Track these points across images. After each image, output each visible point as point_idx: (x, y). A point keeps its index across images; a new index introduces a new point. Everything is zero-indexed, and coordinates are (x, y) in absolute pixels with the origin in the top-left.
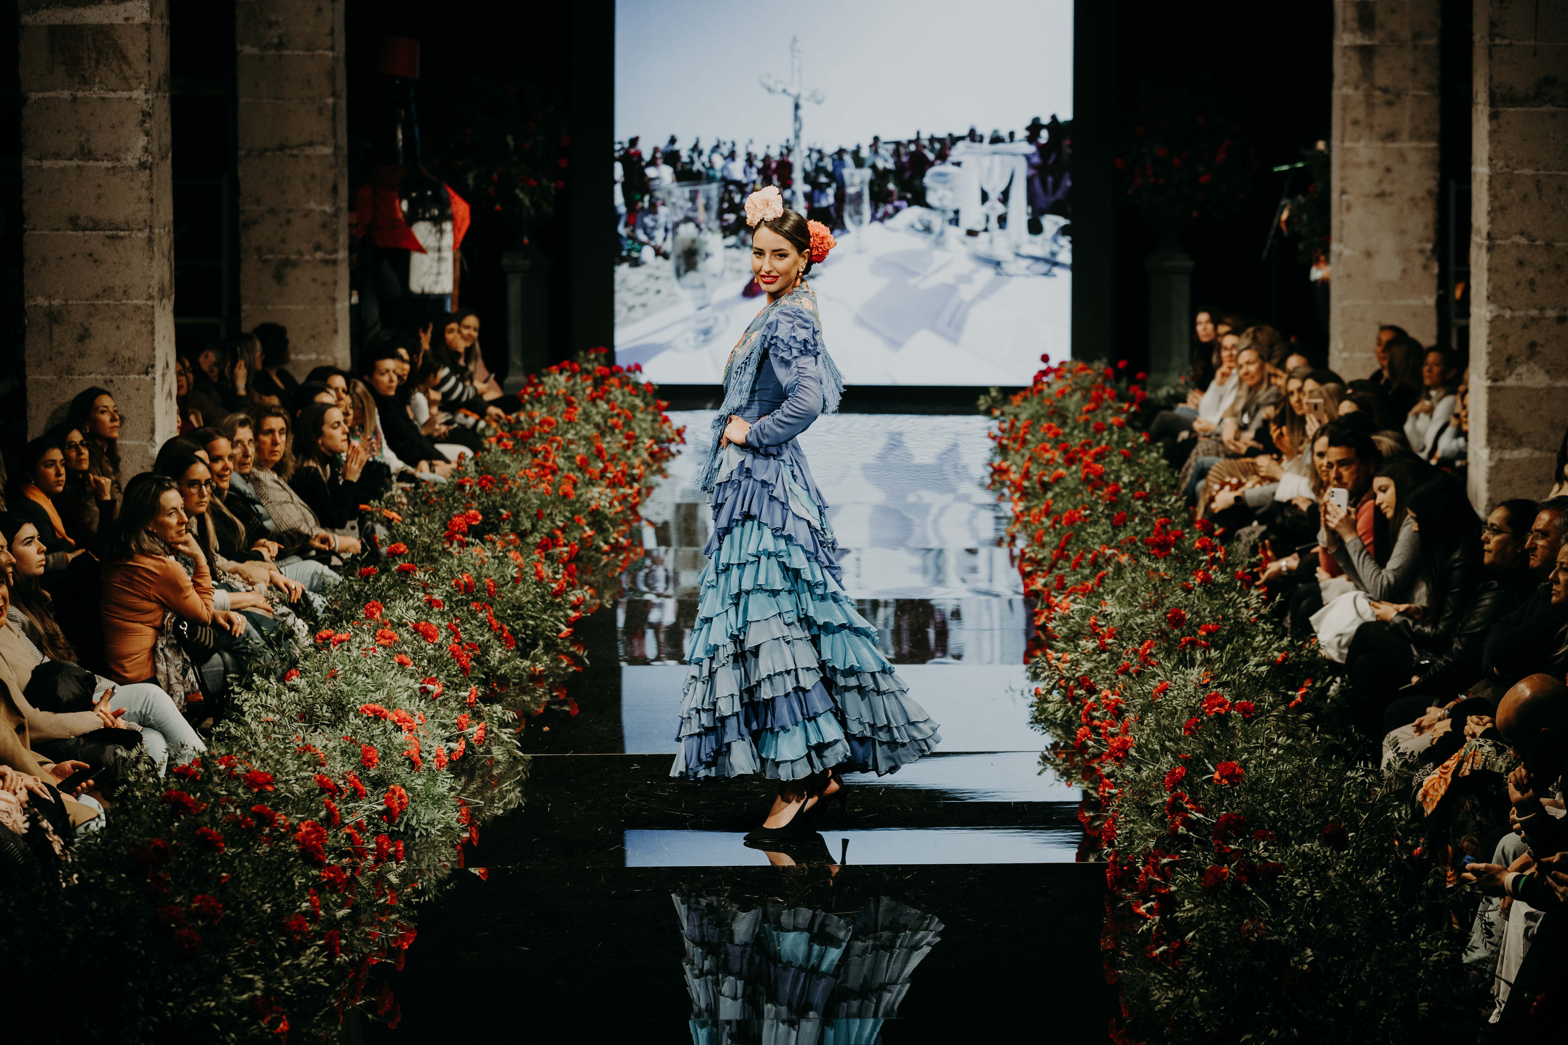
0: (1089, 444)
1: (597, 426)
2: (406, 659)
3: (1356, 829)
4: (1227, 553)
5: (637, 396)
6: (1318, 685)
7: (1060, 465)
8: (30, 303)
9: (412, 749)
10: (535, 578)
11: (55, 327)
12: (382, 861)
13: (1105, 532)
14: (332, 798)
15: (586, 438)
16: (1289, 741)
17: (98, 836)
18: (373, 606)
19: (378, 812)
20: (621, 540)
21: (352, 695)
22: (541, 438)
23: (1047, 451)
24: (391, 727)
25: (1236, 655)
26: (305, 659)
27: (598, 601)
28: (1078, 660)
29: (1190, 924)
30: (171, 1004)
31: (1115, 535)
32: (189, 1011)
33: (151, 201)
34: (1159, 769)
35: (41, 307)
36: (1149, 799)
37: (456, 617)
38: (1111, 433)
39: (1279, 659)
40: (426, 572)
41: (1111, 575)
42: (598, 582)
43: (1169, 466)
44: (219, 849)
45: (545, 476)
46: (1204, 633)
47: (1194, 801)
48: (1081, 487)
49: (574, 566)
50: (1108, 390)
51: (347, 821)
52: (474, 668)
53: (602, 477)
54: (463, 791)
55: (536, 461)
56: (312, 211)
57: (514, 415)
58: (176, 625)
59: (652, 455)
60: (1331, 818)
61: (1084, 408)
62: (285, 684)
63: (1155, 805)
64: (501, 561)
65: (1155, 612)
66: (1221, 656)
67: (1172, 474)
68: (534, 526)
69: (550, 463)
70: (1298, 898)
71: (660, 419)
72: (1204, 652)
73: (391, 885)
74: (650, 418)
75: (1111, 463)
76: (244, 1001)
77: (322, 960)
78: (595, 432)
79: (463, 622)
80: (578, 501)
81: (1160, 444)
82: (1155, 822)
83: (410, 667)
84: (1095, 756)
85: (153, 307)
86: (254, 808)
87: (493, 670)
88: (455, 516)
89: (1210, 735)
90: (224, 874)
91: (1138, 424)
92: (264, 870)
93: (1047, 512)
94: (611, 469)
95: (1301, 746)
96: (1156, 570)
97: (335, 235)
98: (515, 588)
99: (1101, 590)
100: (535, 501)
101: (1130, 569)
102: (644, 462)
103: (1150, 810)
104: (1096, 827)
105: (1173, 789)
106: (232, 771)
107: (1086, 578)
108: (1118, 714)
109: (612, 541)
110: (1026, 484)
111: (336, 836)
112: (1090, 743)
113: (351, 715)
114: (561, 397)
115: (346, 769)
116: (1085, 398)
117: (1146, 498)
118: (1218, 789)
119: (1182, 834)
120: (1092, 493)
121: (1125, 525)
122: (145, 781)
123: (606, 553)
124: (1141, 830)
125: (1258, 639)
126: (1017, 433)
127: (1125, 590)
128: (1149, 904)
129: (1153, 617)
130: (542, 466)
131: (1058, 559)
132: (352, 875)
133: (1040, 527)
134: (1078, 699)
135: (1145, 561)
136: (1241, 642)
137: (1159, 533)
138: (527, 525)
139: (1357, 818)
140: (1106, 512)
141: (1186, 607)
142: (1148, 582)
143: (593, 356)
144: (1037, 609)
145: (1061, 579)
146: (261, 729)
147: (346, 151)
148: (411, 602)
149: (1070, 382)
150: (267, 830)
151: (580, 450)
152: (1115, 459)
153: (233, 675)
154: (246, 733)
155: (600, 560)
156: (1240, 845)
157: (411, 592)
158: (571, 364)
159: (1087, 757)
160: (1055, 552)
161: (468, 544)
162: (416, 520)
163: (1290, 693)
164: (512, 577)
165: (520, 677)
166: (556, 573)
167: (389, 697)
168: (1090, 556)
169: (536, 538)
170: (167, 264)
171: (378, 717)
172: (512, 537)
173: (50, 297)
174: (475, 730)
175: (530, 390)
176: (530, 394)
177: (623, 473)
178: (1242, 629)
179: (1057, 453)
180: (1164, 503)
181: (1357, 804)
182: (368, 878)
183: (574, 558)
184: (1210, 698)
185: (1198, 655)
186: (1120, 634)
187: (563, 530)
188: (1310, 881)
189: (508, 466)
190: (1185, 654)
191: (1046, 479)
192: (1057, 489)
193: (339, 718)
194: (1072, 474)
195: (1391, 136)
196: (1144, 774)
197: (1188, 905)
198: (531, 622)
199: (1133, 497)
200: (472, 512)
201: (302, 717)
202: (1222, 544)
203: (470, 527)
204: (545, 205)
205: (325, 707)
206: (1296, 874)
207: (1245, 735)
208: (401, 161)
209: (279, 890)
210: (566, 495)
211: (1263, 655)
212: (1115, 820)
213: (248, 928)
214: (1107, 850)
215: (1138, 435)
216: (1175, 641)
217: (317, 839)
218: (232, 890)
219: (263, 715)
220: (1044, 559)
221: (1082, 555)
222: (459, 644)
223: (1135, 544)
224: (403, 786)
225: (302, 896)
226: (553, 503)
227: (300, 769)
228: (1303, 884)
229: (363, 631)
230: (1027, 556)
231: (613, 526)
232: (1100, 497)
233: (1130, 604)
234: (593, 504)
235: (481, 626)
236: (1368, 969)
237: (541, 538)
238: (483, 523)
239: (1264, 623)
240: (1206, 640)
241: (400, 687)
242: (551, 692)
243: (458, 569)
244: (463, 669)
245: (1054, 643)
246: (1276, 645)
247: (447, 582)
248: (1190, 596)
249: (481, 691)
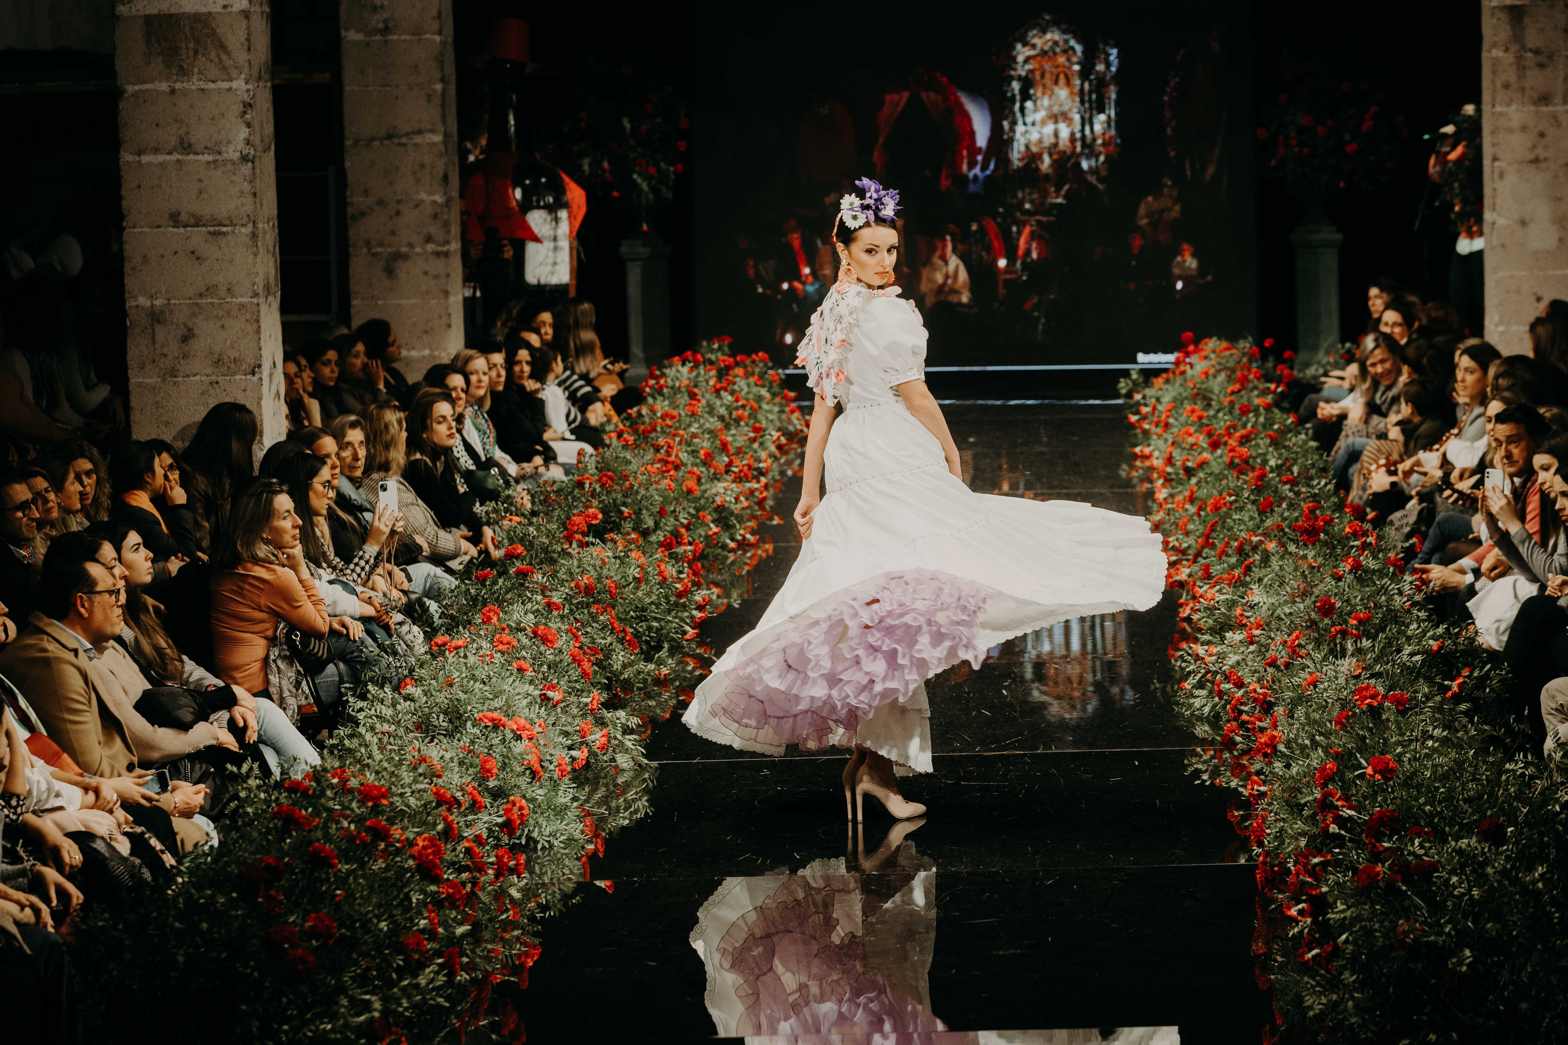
0: (1234, 427)
1: (721, 418)
2: (525, 665)
3: (1515, 824)
4: (1379, 538)
5: (763, 386)
6: (1476, 674)
7: (1204, 449)
8: (130, 303)
9: (532, 758)
10: (658, 579)
11: (158, 328)
12: (503, 875)
13: (1252, 518)
14: (449, 810)
15: (710, 432)
16: (1445, 733)
17: (208, 855)
18: (490, 611)
19: (497, 824)
20: (748, 536)
21: (469, 704)
22: (663, 432)
23: (1191, 435)
24: (509, 735)
25: (1390, 644)
26: (421, 667)
27: (725, 601)
28: (1224, 652)
29: (1343, 926)
30: (286, 1027)
31: (1262, 521)
32: (305, 1034)
33: (255, 194)
34: (1309, 765)
35: (143, 308)
36: (1299, 796)
37: (576, 620)
38: (1257, 415)
39: (1435, 648)
40: (544, 574)
41: (1257, 563)
42: (724, 580)
43: (1317, 449)
44: (333, 866)
45: (668, 471)
46: (1355, 622)
47: (1346, 798)
48: (1226, 472)
49: (699, 565)
50: (1254, 370)
51: (465, 834)
52: (595, 672)
53: (727, 472)
54: (587, 801)
55: (659, 456)
56: (422, 201)
57: (635, 409)
58: (288, 636)
59: (780, 447)
60: (1489, 813)
61: (1229, 390)
62: (400, 694)
63: (1306, 803)
64: (622, 560)
65: (1303, 601)
66: (1373, 646)
67: (1322, 455)
68: (657, 524)
69: (673, 458)
70: (1454, 897)
71: (787, 409)
72: (1356, 642)
73: (512, 900)
74: (777, 409)
75: (1257, 446)
76: (362, 1023)
77: (442, 979)
78: (719, 425)
79: (583, 626)
80: (702, 496)
81: (1308, 425)
82: (1306, 821)
83: (529, 673)
84: (1244, 753)
85: (258, 304)
86: (368, 823)
87: (617, 674)
88: (574, 515)
89: (1362, 729)
90: (339, 892)
91: (1286, 405)
92: (380, 886)
93: (1192, 499)
94: (737, 462)
95: (1457, 738)
96: (1305, 557)
97: (447, 225)
98: (637, 588)
99: (1248, 579)
100: (657, 498)
101: (1277, 556)
102: (771, 455)
103: (1301, 807)
104: (1247, 827)
105: (1324, 786)
106: (345, 784)
107: (1233, 567)
108: (1267, 707)
109: (739, 538)
110: (1169, 469)
111: (454, 850)
112: (1238, 739)
113: (469, 724)
114: (683, 389)
115: (464, 780)
116: (1229, 379)
117: (1293, 482)
118: (1372, 785)
119: (1334, 834)
120: (1238, 478)
121: (1272, 511)
122: (255, 796)
123: (732, 550)
124: (1292, 828)
125: (1412, 627)
126: (1159, 417)
127: (1272, 579)
128: (1300, 906)
129: (1302, 606)
130: (666, 462)
131: (1203, 548)
132: (472, 890)
133: (1184, 514)
134: (1225, 694)
135: (1292, 548)
136: (1395, 631)
137: (1308, 519)
138: (650, 523)
139: (1515, 811)
140: (1252, 497)
141: (1336, 595)
142: (1296, 570)
143: (716, 346)
144: (1182, 601)
145: (1206, 568)
146: (376, 740)
147: (456, 138)
148: (529, 605)
149: (1213, 362)
150: (382, 845)
151: (704, 444)
152: (1261, 442)
153: (347, 685)
154: (360, 745)
155: (727, 558)
156: (1394, 843)
157: (529, 595)
158: (694, 355)
159: (1236, 753)
160: (1200, 540)
161: (587, 544)
162: (535, 520)
163: (1446, 683)
164: (634, 578)
165: (645, 681)
166: (680, 572)
167: (508, 704)
168: (1236, 544)
169: (659, 536)
170: (272, 260)
171: (497, 726)
172: (633, 536)
173: (152, 297)
174: (597, 737)
175: (652, 382)
176: (650, 387)
177: (750, 467)
178: (1393, 617)
179: (1201, 437)
180: (1313, 487)
181: (1516, 798)
182: (489, 893)
183: (699, 556)
184: (1361, 689)
185: (1349, 645)
186: (1268, 625)
187: (687, 527)
188: (1467, 879)
189: (629, 462)
190: (1336, 645)
191: (1190, 464)
192: (1201, 475)
193: (457, 727)
194: (1217, 459)
195: (1544, 99)
196: (1294, 770)
197: (1340, 906)
198: (655, 624)
199: (1280, 482)
200: (591, 510)
201: (418, 727)
202: (1374, 529)
203: (590, 526)
204: (664, 190)
205: (442, 716)
206: (1452, 872)
207: (1400, 728)
208: (514, 148)
209: (396, 907)
210: (690, 491)
211: (1418, 644)
212: (1264, 819)
213: (364, 948)
214: (1257, 850)
215: (1285, 416)
216: (1325, 630)
217: (433, 853)
218: (346, 908)
219: (378, 726)
220: (1189, 547)
221: (1228, 543)
222: (580, 648)
223: (1282, 530)
224: (524, 797)
225: (419, 913)
226: (677, 499)
227: (415, 781)
228: (1461, 882)
229: (480, 636)
230: (1171, 545)
231: (739, 522)
232: (1245, 482)
233: (1278, 594)
234: (718, 500)
235: (603, 629)
236: (1529, 969)
237: (665, 536)
238: (604, 521)
239: (1419, 610)
240: (1357, 629)
241: (519, 694)
242: (678, 696)
243: (578, 570)
244: (585, 674)
245: (1199, 636)
246: (1431, 633)
247: (567, 584)
248: (1340, 584)
249: (604, 697)
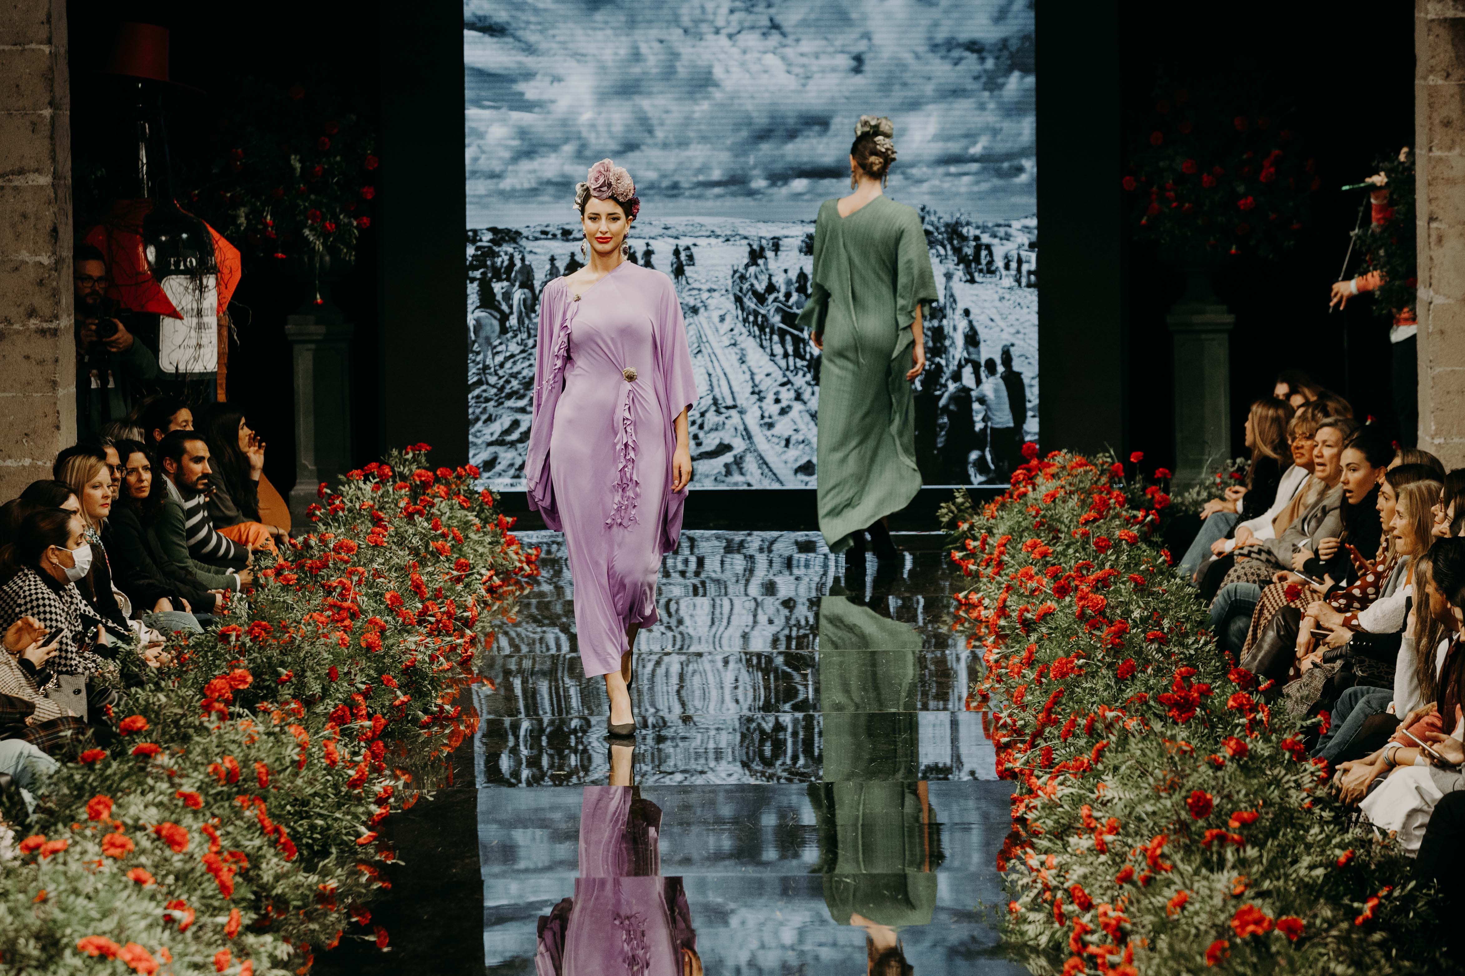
0: (1088, 567)
1: (414, 551)
2: (144, 874)
4: (1272, 714)
5: (471, 509)
6: (1396, 894)
7: (1047, 596)
10: (325, 762)
13: (1106, 688)
15: (399, 569)
18: (99, 803)
20: (445, 706)
21: (69, 926)
22: (337, 569)
23: (1031, 577)
24: (120, 968)
25: (1283, 853)
26: (6, 876)
27: (416, 792)
28: (1067, 863)
31: (1120, 691)
37: (214, 816)
38: (1118, 553)
39: (1342, 859)
40: (172, 755)
41: (1113, 745)
42: (415, 764)
45: (341, 620)
46: (1237, 824)
48: (1076, 626)
49: (380, 745)
50: (1116, 493)
52: (239, 885)
53: (421, 622)
55: (330, 600)
56: (23, 262)
59: (489, 589)
61: (1083, 519)
64: (277, 738)
65: (1171, 796)
66: (1261, 856)
68: (325, 690)
69: (348, 603)
71: (503, 540)
72: (1237, 850)
74: (488, 539)
75: (1118, 592)
78: (411, 560)
79: (223, 823)
80: (387, 654)
83: (149, 886)
87: (267, 888)
88: (216, 677)
89: (1242, 964)
93: (1030, 662)
94: (434, 610)
96: (1173, 738)
97: (55, 294)
98: (296, 775)
99: (1100, 767)
100: (326, 655)
101: (1139, 738)
102: (480, 600)
107: (1081, 751)
108: (1121, 936)
109: (435, 709)
110: (1002, 622)
113: (68, 953)
114: (364, 513)
116: (1083, 504)
117: (1163, 640)
120: (1090, 634)
121: (1134, 677)
123: (426, 725)
125: (1313, 831)
126: (990, 554)
127: (1131, 767)
129: (1168, 803)
130: (339, 609)
131: (1044, 725)
133: (1020, 681)
134: (1070, 918)
135: (1158, 726)
136: (1290, 836)
137: (1181, 688)
138: (316, 688)
140: (1107, 659)
141: (1213, 788)
142: (1162, 755)
143: (410, 456)
144: (1015, 794)
145: (1048, 753)
147: (69, 180)
148: (151, 796)
149: (1063, 482)
151: (391, 585)
152: (1122, 587)
155: (420, 734)
157: (151, 782)
158: (380, 467)
160: (1040, 716)
161: (232, 716)
162: (163, 684)
163: (1356, 905)
164: (293, 762)
166: (355, 754)
167: (121, 928)
168: (1086, 721)
169: (328, 706)
171: (105, 955)
172: (293, 705)
177: (450, 615)
178: (1289, 818)
179: (1045, 581)
180: (1188, 647)
183: (381, 733)
184: (1243, 913)
185: (1229, 855)
186: (1125, 826)
187: (366, 695)
189: (290, 608)
190: (1211, 854)
191: (1029, 616)
192: (1044, 630)
193: (51, 957)
194: (1065, 610)
198: (320, 822)
199: (1145, 639)
200: (238, 672)
203: (236, 692)
204: (345, 250)
205: (32, 943)
208: (146, 193)
210: (370, 647)
211: (1321, 853)
215: (1155, 554)
216: (1198, 835)
220: (1025, 725)
221: (1075, 720)
222: (219, 853)
223: (1146, 703)
226: (351, 657)
229: (84, 837)
231: (434, 688)
232: (1100, 639)
233: (1139, 787)
234: (408, 658)
235: (248, 828)
237: (336, 706)
238: (255, 686)
239: (1322, 809)
240: (1241, 834)
241: (134, 913)
242: (349, 916)
243: (217, 750)
244: (224, 888)
245: (1034, 840)
246: (1337, 840)
247: (202, 769)
248: (1219, 774)
249: (249, 918)
